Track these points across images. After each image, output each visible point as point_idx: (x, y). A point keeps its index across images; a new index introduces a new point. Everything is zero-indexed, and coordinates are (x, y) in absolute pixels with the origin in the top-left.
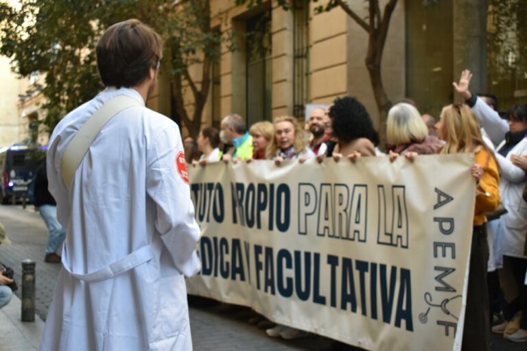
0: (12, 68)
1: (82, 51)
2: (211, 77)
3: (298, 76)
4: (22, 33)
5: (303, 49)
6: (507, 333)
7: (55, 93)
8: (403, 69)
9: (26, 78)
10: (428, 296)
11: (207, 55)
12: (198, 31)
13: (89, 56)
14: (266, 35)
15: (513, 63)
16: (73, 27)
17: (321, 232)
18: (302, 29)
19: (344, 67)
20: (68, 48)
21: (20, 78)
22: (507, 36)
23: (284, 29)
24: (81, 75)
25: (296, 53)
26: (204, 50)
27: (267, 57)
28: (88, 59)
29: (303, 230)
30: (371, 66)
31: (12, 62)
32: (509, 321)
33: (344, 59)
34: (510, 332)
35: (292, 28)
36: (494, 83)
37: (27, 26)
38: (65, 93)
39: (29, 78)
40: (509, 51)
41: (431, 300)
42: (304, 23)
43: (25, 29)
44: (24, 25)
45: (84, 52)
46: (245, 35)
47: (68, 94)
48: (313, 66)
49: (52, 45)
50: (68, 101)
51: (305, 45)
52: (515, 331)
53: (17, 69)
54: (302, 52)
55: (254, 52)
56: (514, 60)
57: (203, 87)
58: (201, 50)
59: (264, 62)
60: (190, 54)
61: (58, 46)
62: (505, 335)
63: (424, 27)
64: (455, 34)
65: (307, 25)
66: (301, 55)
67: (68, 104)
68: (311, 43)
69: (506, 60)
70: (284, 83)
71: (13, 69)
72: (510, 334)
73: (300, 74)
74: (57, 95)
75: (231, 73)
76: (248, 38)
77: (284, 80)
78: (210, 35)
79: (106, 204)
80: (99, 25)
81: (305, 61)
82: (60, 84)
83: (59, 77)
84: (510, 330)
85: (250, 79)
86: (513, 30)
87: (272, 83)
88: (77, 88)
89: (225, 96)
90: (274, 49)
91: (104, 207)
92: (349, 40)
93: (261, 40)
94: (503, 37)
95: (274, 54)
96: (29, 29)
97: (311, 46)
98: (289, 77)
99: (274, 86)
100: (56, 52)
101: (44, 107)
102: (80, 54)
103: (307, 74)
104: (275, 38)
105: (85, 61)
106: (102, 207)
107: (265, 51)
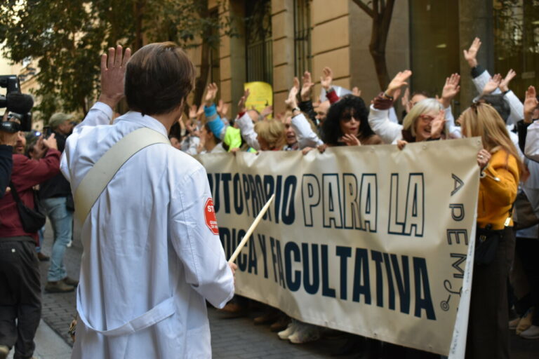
0: (4, 53)
1: (76, 34)
2: (210, 62)
3: (300, 59)
4: (14, 17)
5: (303, 31)
6: (520, 329)
7: (49, 78)
8: (407, 51)
9: (19, 64)
10: (447, 284)
11: (205, 41)
12: (196, 15)
13: (83, 39)
14: (266, 17)
15: (519, 41)
16: (66, 10)
17: (327, 223)
18: (303, 10)
19: (347, 50)
20: (61, 32)
21: (12, 64)
22: (513, 13)
23: (284, 10)
24: (75, 60)
25: (297, 35)
26: (202, 36)
27: (267, 40)
28: (82, 43)
29: (309, 222)
30: (375, 52)
31: (4, 48)
32: (521, 317)
33: (346, 42)
34: (523, 328)
35: (292, 9)
36: (500, 59)
37: (18, 10)
38: (60, 79)
39: (22, 64)
40: (515, 27)
41: (451, 288)
42: (305, 4)
43: (16, 14)
44: (15, 8)
45: (78, 35)
46: (244, 20)
47: (62, 80)
48: (315, 49)
49: (44, 29)
50: (62, 86)
51: (306, 27)
52: (528, 328)
53: (9, 55)
54: (303, 34)
55: (253, 34)
56: (520, 38)
57: (202, 72)
58: (199, 35)
59: (264, 45)
60: (189, 40)
61: (50, 30)
62: (518, 332)
63: (429, 7)
64: (460, 16)
65: (308, 5)
66: (302, 38)
67: (62, 89)
68: (312, 25)
69: (512, 37)
70: (285, 66)
71: (5, 55)
72: (523, 330)
73: (301, 56)
74: (51, 80)
75: (230, 56)
76: (247, 22)
77: (286, 64)
78: (208, 20)
79: (124, 252)
80: (93, 8)
81: (306, 43)
82: (54, 69)
83: (52, 61)
84: (523, 326)
85: (249, 61)
86: (519, 7)
87: (272, 67)
88: (71, 73)
89: (225, 80)
90: (274, 31)
91: (122, 255)
92: (351, 23)
93: (260, 22)
94: (508, 13)
95: (273, 37)
96: (20, 13)
97: (312, 29)
98: (290, 60)
99: (274, 69)
100: (49, 35)
101: (38, 93)
102: (73, 38)
103: (309, 57)
104: (275, 20)
105: (79, 44)
106: (119, 254)
107: (265, 33)
